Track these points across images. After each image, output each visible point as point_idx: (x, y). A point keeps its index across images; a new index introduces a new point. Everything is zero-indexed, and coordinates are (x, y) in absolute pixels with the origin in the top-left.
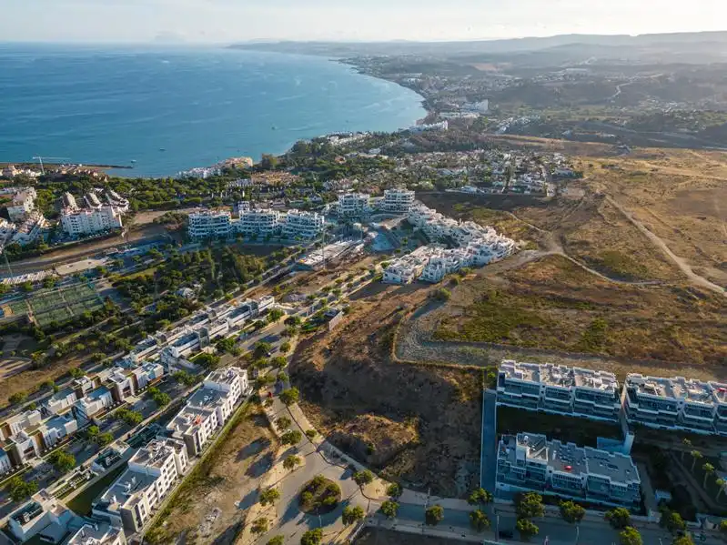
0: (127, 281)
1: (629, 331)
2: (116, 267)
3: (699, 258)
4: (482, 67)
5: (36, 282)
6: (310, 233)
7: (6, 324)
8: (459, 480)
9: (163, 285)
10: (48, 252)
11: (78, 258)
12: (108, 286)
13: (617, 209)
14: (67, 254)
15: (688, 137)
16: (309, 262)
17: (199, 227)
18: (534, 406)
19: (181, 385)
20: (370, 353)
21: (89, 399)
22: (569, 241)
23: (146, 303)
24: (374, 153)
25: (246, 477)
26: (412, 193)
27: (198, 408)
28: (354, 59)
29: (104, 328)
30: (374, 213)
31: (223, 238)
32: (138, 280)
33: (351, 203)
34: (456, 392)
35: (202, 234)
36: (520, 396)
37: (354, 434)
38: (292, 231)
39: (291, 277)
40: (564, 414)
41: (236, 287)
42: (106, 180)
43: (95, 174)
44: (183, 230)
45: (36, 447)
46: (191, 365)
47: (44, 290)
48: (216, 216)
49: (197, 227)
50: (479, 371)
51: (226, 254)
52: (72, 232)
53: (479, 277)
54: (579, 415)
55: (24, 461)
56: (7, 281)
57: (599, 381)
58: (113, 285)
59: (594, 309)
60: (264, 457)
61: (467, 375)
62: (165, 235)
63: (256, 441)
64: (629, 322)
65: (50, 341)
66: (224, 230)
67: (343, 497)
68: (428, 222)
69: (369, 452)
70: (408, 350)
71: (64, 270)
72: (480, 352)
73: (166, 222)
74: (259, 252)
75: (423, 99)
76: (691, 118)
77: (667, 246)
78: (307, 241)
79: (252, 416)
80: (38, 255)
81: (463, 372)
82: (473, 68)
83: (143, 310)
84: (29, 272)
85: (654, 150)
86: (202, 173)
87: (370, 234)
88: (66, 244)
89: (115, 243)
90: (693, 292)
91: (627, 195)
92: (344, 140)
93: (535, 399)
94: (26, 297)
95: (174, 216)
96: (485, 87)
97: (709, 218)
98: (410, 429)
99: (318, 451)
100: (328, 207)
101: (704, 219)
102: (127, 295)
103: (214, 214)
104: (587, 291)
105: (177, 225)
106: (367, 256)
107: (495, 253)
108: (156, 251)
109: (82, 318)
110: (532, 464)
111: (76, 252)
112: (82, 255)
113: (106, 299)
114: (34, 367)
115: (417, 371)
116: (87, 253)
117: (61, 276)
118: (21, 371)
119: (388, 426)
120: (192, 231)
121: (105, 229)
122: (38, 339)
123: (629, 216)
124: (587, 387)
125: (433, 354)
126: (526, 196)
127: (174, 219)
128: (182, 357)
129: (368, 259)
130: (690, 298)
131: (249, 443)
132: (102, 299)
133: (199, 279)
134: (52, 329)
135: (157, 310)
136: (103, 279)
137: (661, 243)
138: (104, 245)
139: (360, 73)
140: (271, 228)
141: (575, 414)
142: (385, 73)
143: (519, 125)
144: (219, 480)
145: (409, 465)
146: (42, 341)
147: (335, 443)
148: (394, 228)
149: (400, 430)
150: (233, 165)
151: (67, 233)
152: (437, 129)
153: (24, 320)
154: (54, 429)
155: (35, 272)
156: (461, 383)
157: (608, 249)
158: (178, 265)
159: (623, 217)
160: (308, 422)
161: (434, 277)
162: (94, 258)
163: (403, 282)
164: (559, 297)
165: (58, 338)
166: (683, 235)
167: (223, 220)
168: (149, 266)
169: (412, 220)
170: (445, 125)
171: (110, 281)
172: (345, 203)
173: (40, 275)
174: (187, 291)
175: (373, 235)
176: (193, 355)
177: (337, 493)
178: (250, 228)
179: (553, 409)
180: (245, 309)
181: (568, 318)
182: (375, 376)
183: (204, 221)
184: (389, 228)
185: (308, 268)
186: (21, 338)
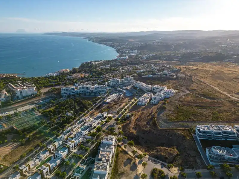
0: (46, 112)
1: (224, 114)
2: (40, 107)
3: (230, 92)
4: (130, 40)
5: (11, 115)
6: (104, 92)
7: (6, 130)
8: (199, 163)
9: (59, 113)
10: (13, 104)
11: (24, 105)
12: (39, 114)
13: (198, 79)
14: (20, 104)
15: (199, 59)
16: (108, 101)
17: (65, 92)
18: (210, 138)
19: (89, 144)
20: (150, 127)
21: (62, 152)
22: (190, 89)
23: (56, 119)
24: (108, 66)
25: (131, 171)
26: (133, 77)
27: (105, 150)
28: (89, 38)
29: (43, 128)
30: (121, 85)
31: (74, 95)
32: (50, 111)
33: (114, 81)
34: (184, 136)
35: (66, 94)
36: (207, 135)
37: (159, 153)
38: (97, 91)
39: (104, 106)
40: (220, 139)
41: (86, 111)
42: (20, 78)
43: (16, 77)
44: (59, 93)
45: (49, 171)
46: (90, 137)
47: (16, 117)
48: (71, 88)
49: (64, 92)
50: (188, 129)
51: (78, 100)
52: (20, 96)
53: (171, 101)
54: (225, 139)
55: (45, 177)
56: (2, 115)
57: (227, 128)
58: (41, 114)
59: (210, 108)
60: (133, 164)
61: (185, 131)
62: (53, 95)
63: (127, 159)
64: (223, 111)
65: (25, 135)
66: (74, 92)
67: (166, 174)
68: (142, 86)
69: (166, 158)
70: (162, 125)
71: (20, 110)
72: (185, 124)
73: (53, 91)
74: (89, 99)
75: (116, 50)
76: (198, 54)
77: (219, 89)
78: (103, 94)
79: (121, 152)
80: (10, 105)
81: (183, 130)
82: (128, 40)
83: (56, 121)
84: (7, 111)
85: (192, 63)
86: (53, 75)
87: (123, 91)
88: (19, 100)
89: (36, 99)
90: (234, 101)
91: (198, 76)
92: (97, 63)
93: (211, 136)
94: (10, 120)
95: (55, 89)
96: (134, 46)
97: (225, 81)
98: (175, 150)
99: (149, 160)
100: (107, 83)
101: (223, 81)
102: (48, 117)
103: (70, 87)
104: (205, 103)
105: (57, 92)
106: (126, 98)
107: (171, 94)
108: (52, 101)
109: (34, 126)
110: (220, 155)
111: (24, 103)
112: (26, 104)
113: (41, 118)
114: (22, 145)
115: (169, 132)
116: (27, 104)
117: (20, 112)
118: (17, 147)
119: (167, 149)
120: (63, 94)
121: (32, 95)
122: (20, 134)
123: (202, 81)
124: (225, 130)
125: (171, 126)
126: (168, 77)
127: (55, 90)
128: (86, 135)
129: (126, 99)
130: (234, 103)
131: (125, 160)
132: (39, 118)
133: (71, 109)
134: (24, 130)
135: (61, 121)
136: (36, 112)
137: (217, 88)
138: (33, 100)
139: (92, 42)
140: (89, 91)
141: (223, 139)
142: (100, 42)
143: (149, 57)
144: (122, 174)
145: (181, 161)
146: (22, 135)
147: (153, 157)
148: (131, 89)
149: (172, 150)
150: (63, 72)
151: (18, 97)
152: (125, 58)
153: (12, 128)
154: (53, 164)
155: (10, 111)
156: (184, 133)
157: (202, 91)
158: (63, 105)
159: (201, 82)
160: (140, 151)
161: (155, 102)
162: (30, 105)
163: (145, 105)
164: (198, 106)
165: (28, 133)
166: (221, 86)
167: (73, 89)
168: (51, 106)
169: (136, 86)
170: (127, 57)
171: (40, 112)
172: (112, 82)
173: (12, 112)
174: (69, 114)
175: (124, 91)
176: (89, 133)
177: (163, 172)
178: (82, 91)
179: (216, 138)
180: (100, 117)
181: (204, 111)
182: (155, 134)
183: (67, 90)
184: (129, 89)
185: (108, 103)
186: (13, 135)
